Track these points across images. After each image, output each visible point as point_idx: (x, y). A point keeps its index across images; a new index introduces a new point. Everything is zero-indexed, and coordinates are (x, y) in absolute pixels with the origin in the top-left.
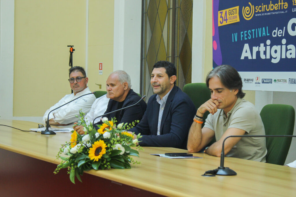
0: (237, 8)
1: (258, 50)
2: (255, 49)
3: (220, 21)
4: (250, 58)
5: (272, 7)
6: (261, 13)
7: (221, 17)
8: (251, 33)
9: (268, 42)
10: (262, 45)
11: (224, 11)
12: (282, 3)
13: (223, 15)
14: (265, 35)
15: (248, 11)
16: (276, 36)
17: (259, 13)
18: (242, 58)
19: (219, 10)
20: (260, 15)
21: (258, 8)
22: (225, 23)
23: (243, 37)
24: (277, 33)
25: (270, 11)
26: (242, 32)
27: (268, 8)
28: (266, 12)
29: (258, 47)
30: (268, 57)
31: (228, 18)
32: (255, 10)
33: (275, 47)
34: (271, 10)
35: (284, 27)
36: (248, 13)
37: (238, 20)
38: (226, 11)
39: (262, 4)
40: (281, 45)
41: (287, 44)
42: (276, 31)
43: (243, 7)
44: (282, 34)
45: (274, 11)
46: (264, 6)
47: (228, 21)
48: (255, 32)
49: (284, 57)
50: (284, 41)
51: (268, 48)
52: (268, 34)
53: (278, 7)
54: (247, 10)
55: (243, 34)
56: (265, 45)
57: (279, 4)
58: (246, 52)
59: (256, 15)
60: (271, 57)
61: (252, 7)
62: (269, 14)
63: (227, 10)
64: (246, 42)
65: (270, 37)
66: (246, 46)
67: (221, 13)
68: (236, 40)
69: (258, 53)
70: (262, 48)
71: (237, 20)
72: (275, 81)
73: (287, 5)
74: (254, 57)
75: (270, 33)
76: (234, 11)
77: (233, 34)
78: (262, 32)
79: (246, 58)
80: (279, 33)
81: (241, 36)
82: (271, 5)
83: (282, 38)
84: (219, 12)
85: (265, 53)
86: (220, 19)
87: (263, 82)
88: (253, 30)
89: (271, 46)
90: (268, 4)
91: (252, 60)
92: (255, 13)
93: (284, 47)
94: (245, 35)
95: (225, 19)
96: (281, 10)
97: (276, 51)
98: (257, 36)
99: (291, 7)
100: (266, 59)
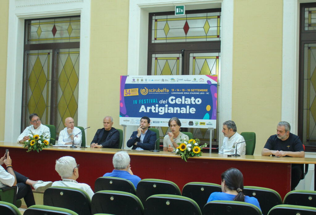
0: (137, 89)
2: (149, 108)
3: (126, 94)
4: (145, 111)
5: (159, 91)
6: (153, 92)
7: (126, 92)
8: (146, 101)
9: (157, 105)
10: (153, 107)
11: (128, 90)
12: (166, 90)
14: (155, 102)
15: (144, 91)
16: (162, 103)
17: (151, 92)
18: (140, 111)
22: (128, 95)
23: (141, 102)
27: (157, 91)
28: (155, 92)
29: (150, 107)
30: (157, 112)
31: (131, 93)
32: (149, 91)
33: (161, 108)
34: (159, 92)
35: (167, 100)
37: (138, 94)
38: (130, 90)
39: (153, 89)
40: (165, 107)
41: (168, 107)
42: (162, 101)
43: (141, 89)
44: (165, 102)
45: (161, 92)
46: (155, 90)
48: (149, 101)
49: (166, 112)
50: (167, 106)
51: (157, 108)
52: (157, 102)
55: (141, 101)
56: (155, 107)
57: (164, 90)
58: (143, 109)
60: (159, 112)
61: (147, 90)
62: (157, 93)
63: (131, 89)
64: (143, 104)
65: (158, 103)
66: (143, 107)
67: (127, 90)
68: (136, 103)
69: (151, 110)
70: (153, 108)
71: (136, 94)
72: (161, 122)
73: (168, 91)
74: (148, 111)
76: (135, 90)
77: (134, 100)
78: (153, 101)
79: (143, 112)
80: (163, 102)
81: (139, 102)
82: (159, 90)
83: (165, 104)
84: (125, 90)
85: (155, 110)
86: (125, 93)
87: (154, 122)
88: (147, 100)
89: (159, 107)
90: (157, 89)
91: (147, 113)
92: (149, 92)
93: (166, 108)
94: (142, 101)
95: (129, 93)
96: (165, 92)
97: (162, 110)
98: (150, 102)
99: (170, 91)
100: (155, 113)
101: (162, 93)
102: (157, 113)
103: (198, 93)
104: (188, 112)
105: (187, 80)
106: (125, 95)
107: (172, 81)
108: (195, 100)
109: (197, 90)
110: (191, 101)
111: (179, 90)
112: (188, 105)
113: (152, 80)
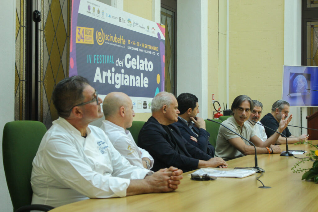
0: (93, 29)
1: (106, 75)
2: (105, 74)
3: (78, 38)
4: (101, 82)
5: (116, 40)
7: (79, 34)
8: (102, 59)
9: (113, 69)
10: (109, 71)
11: (82, 28)
12: (122, 39)
13: (81, 32)
14: (111, 63)
16: (118, 65)
18: (95, 81)
19: (78, 26)
20: (108, 43)
21: (107, 36)
22: (81, 42)
23: (96, 60)
24: (119, 63)
25: (114, 43)
26: (95, 56)
28: (112, 42)
29: (106, 72)
31: (84, 37)
32: (105, 38)
33: (117, 75)
35: (123, 60)
36: (100, 38)
37: (93, 43)
38: (83, 29)
39: (110, 34)
40: (121, 73)
41: (124, 74)
42: (118, 61)
43: (97, 31)
44: (122, 65)
46: (112, 37)
47: (84, 40)
48: (104, 57)
49: (123, 84)
50: (123, 71)
51: (113, 75)
52: (113, 63)
53: (120, 41)
54: (100, 35)
55: (96, 57)
56: (111, 72)
58: (98, 75)
59: (106, 43)
61: (104, 34)
62: (114, 45)
63: (85, 28)
64: (98, 66)
65: (115, 66)
66: (98, 70)
67: (79, 29)
68: (90, 62)
69: (106, 77)
70: (109, 74)
71: (91, 42)
73: (125, 42)
74: (104, 82)
75: (115, 61)
76: (90, 31)
77: (88, 55)
78: (109, 59)
79: (98, 82)
81: (94, 58)
82: (116, 38)
83: (121, 68)
84: (77, 27)
85: (111, 78)
86: (77, 36)
88: (103, 56)
89: (115, 73)
91: (102, 83)
92: (105, 41)
94: (98, 59)
95: (82, 37)
96: (121, 44)
97: (118, 79)
98: (106, 63)
99: (127, 45)
100: (112, 84)
101: (119, 44)
102: (113, 84)
103: (150, 52)
104: (142, 86)
105: (142, 27)
106: (77, 42)
107: (129, 24)
108: (148, 63)
109: (150, 46)
110: (145, 65)
111: (134, 44)
112: (142, 71)
113: (110, 16)
